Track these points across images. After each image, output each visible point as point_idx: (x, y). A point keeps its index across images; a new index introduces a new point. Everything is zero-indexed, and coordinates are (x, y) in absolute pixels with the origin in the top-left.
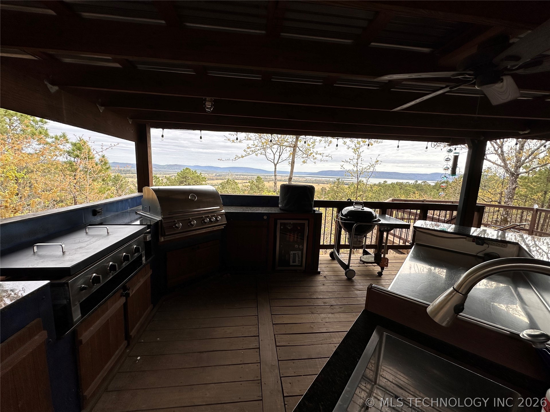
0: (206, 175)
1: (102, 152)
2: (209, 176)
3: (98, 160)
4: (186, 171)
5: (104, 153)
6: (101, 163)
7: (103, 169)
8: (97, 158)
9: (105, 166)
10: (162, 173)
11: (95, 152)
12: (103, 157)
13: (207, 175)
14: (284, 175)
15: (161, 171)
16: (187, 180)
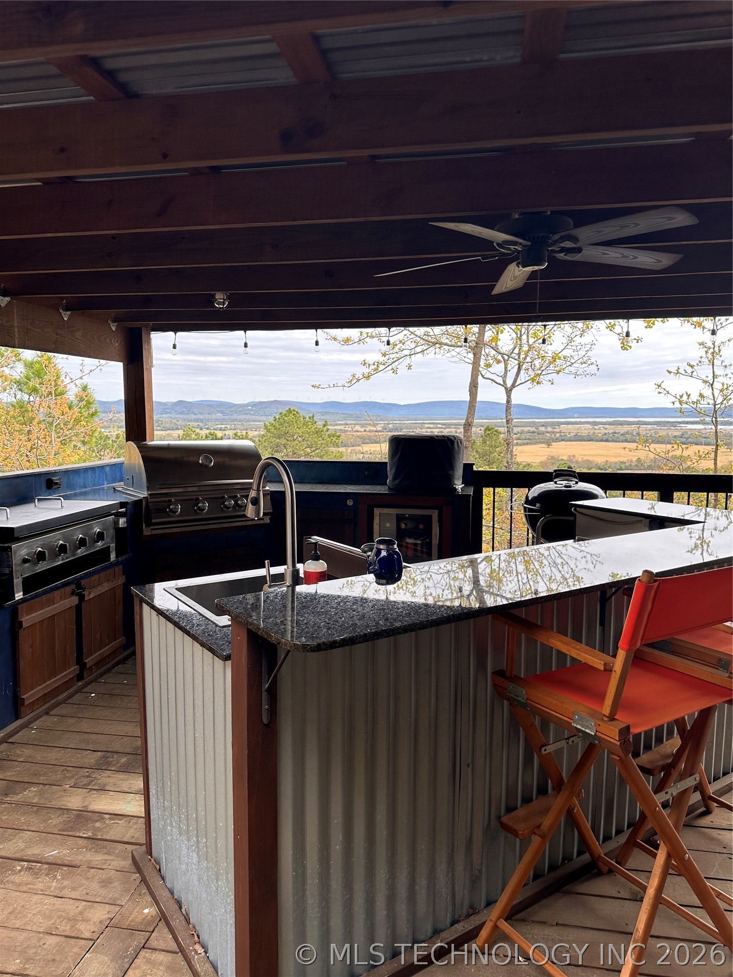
0: (358, 428)
1: (81, 378)
2: (365, 431)
3: (74, 397)
4: (285, 418)
5: (86, 380)
6: (81, 404)
7: (83, 418)
8: (72, 393)
9: (88, 409)
10: (239, 427)
11: (68, 381)
12: (85, 388)
15: (236, 420)
16: (288, 443)
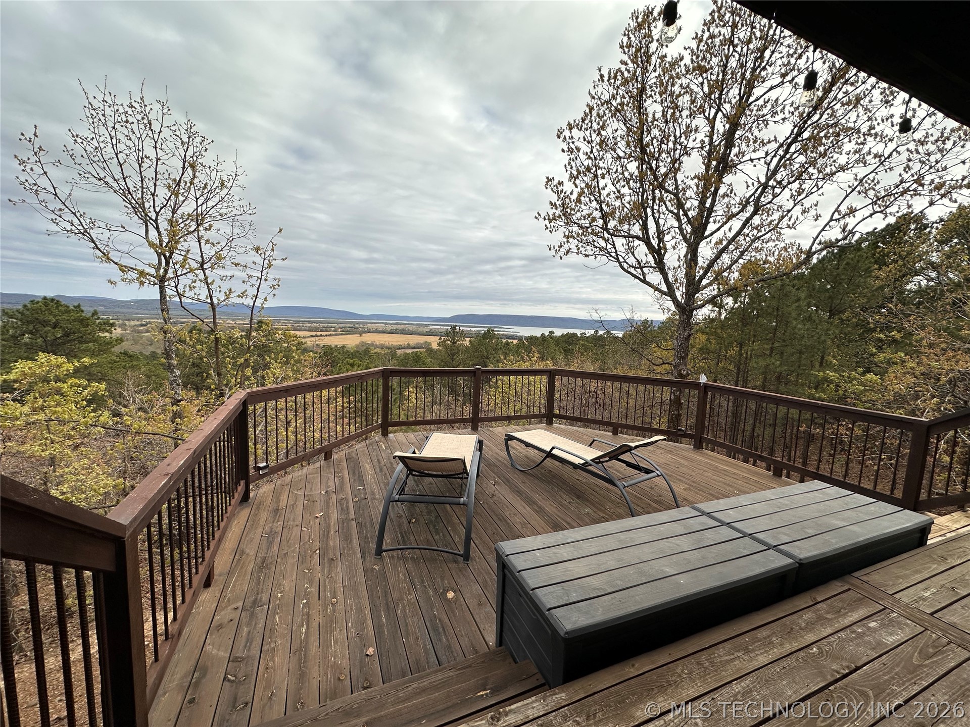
13: (231, 322)
14: (391, 322)
